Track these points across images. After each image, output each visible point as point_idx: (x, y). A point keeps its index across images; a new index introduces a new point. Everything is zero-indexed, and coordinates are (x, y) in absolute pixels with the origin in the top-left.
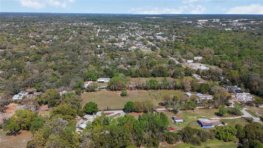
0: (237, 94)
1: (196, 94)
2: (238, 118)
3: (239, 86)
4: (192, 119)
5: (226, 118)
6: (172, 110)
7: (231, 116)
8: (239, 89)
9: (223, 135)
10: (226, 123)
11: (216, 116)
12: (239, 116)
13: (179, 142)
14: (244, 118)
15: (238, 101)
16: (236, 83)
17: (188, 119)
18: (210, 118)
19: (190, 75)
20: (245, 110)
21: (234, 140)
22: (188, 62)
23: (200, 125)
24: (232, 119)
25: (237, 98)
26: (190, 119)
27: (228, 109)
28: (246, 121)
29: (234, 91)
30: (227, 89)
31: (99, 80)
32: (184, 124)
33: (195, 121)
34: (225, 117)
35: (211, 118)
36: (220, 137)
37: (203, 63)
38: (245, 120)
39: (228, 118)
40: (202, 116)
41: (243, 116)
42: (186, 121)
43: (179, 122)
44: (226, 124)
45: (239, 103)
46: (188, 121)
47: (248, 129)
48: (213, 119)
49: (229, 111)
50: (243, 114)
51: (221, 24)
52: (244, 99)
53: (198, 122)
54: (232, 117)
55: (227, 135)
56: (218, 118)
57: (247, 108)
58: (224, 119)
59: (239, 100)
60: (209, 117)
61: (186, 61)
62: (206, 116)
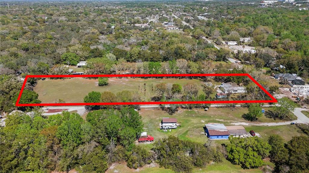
0: (295, 86)
1: (222, 85)
2: (285, 124)
3: (300, 75)
4: (196, 124)
5: (261, 124)
6: (168, 108)
7: (272, 121)
8: (299, 78)
9: (239, 156)
10: (258, 132)
11: (243, 120)
12: (287, 120)
13: (152, 164)
14: (296, 125)
15: (292, 97)
16: (295, 70)
17: (190, 123)
18: (231, 122)
19: (225, 59)
20: (302, 112)
21: (264, 167)
22: (228, 44)
23: (205, 134)
24: (272, 127)
25: (291, 92)
26: (193, 123)
27: (271, 109)
28: (298, 131)
29: (290, 82)
30: (279, 79)
31: (78, 65)
32: (177, 132)
33: (201, 127)
34: (260, 121)
35: (233, 122)
36: (234, 159)
37: (252, 45)
38: (297, 128)
39: (266, 124)
40: (217, 120)
41: (294, 122)
42: (183, 127)
43: (170, 127)
44: (257, 134)
45: (294, 100)
46: (188, 126)
47: (297, 145)
48: (236, 124)
49: (271, 112)
50: (296, 118)
51: (294, 3)
52: (304, 94)
53: (205, 128)
54: (274, 122)
55: (248, 155)
56: (246, 124)
57: (307, 109)
58: (257, 126)
59: (294, 95)
60: (229, 121)
61: (227, 43)
62: (224, 119)
